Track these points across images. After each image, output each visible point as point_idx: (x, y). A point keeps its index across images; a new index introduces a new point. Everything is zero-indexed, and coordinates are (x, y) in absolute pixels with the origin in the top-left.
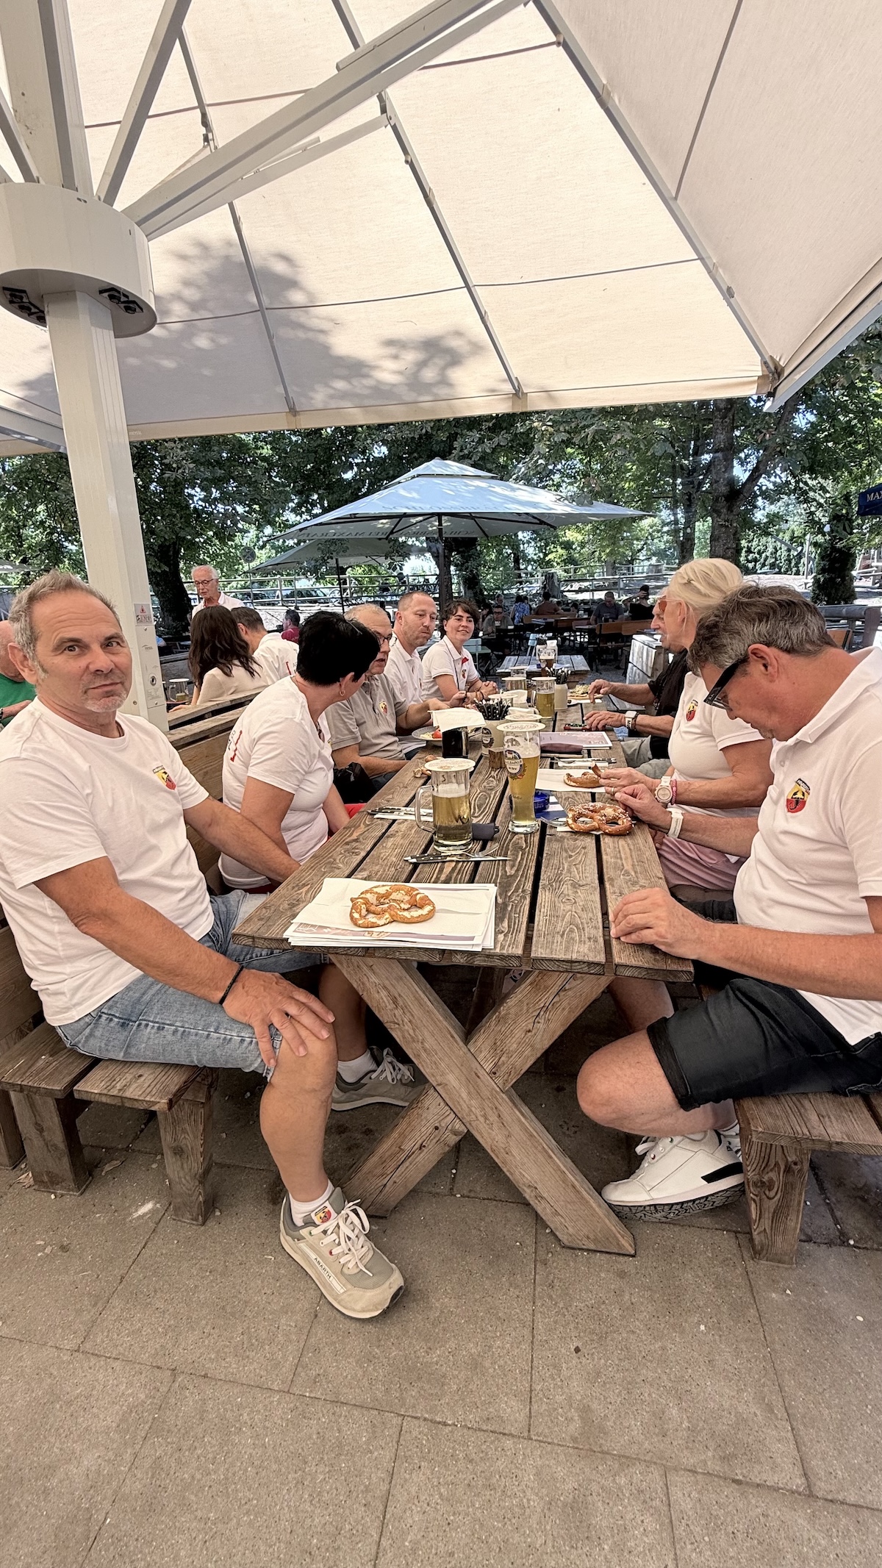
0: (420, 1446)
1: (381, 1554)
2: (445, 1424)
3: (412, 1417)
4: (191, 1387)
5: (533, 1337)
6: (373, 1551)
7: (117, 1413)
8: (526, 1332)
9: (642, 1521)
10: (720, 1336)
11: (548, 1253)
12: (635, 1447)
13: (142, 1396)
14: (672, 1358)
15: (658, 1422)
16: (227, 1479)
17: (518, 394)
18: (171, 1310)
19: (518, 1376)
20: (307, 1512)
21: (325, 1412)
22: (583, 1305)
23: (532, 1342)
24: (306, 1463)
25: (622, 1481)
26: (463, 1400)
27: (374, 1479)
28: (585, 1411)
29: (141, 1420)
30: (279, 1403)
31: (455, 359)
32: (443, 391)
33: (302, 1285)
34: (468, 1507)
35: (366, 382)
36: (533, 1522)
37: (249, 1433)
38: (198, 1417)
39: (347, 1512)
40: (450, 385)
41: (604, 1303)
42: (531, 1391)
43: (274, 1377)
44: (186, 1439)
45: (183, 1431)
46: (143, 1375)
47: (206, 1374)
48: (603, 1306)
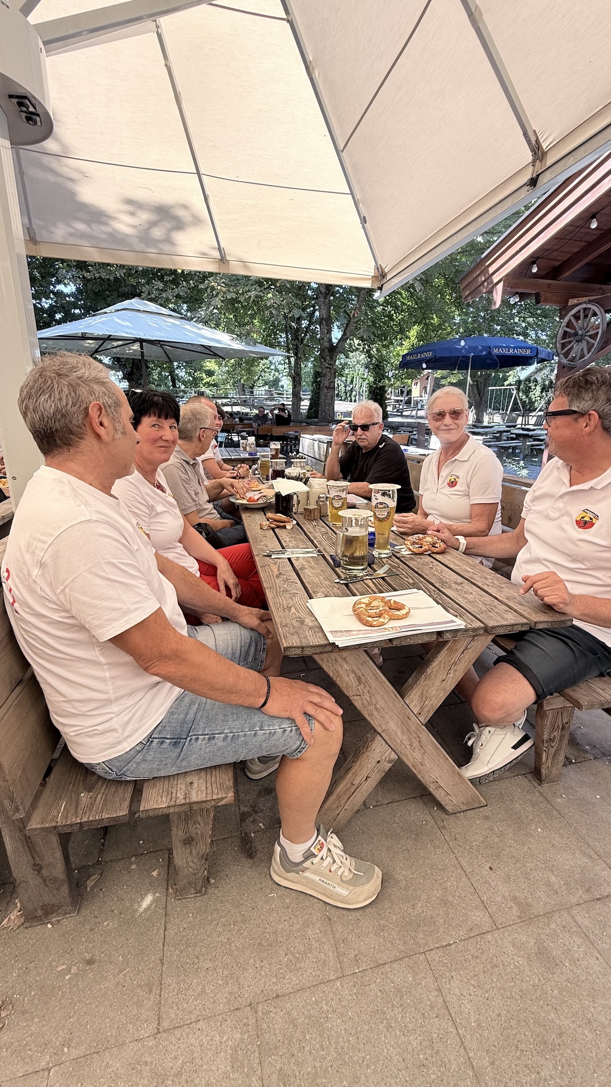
0: (445, 965)
1: (463, 1039)
2: (450, 945)
3: (429, 950)
4: (272, 1009)
5: (465, 872)
6: (459, 1040)
7: (226, 1059)
8: (459, 870)
9: (574, 942)
10: (549, 831)
11: (443, 821)
12: (548, 905)
13: (239, 1036)
14: (536, 852)
15: (550, 888)
16: (340, 1054)
17: (223, 260)
18: (220, 966)
19: (471, 897)
20: (405, 1042)
21: (376, 975)
22: (478, 843)
23: (466, 875)
24: (385, 1013)
25: (553, 926)
26: (451, 925)
27: (432, 999)
28: (515, 899)
29: (248, 1052)
30: (343, 986)
31: (179, 225)
32: (166, 248)
33: (307, 903)
34: (491, 984)
35: (103, 228)
36: (527, 972)
37: (335, 1016)
38: (291, 1026)
39: (429, 1028)
40: (173, 244)
41: (487, 837)
42: (483, 902)
43: (327, 971)
44: (293, 1045)
45: (286, 1042)
46: (229, 1021)
47: (278, 994)
48: (488, 839)
